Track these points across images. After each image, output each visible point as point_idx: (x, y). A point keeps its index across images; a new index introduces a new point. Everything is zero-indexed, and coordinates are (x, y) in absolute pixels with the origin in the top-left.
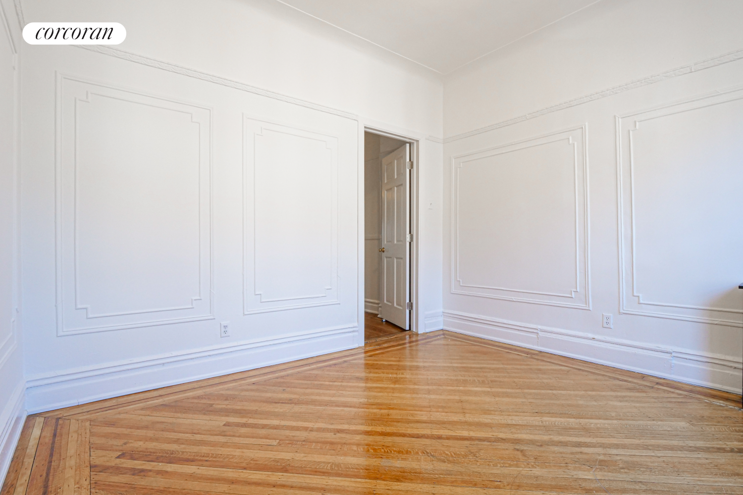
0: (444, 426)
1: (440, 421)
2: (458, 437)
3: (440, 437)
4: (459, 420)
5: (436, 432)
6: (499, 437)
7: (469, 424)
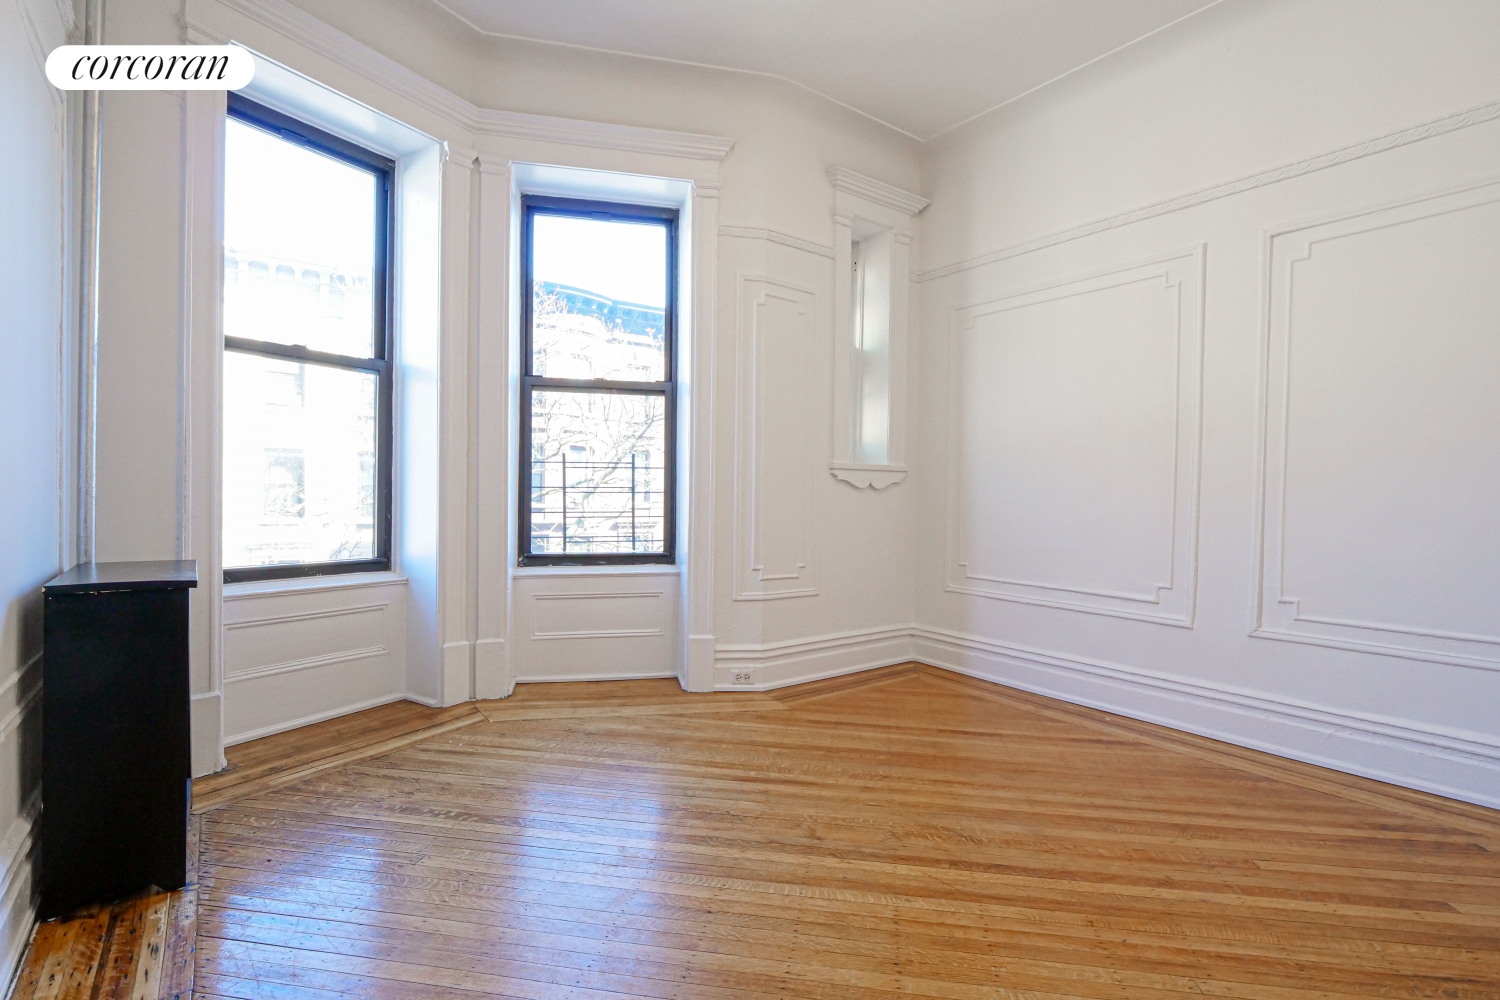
0: (945, 887)
1: (956, 899)
2: (917, 863)
3: (954, 864)
4: (912, 899)
5: (965, 875)
6: (838, 860)
7: (890, 889)
